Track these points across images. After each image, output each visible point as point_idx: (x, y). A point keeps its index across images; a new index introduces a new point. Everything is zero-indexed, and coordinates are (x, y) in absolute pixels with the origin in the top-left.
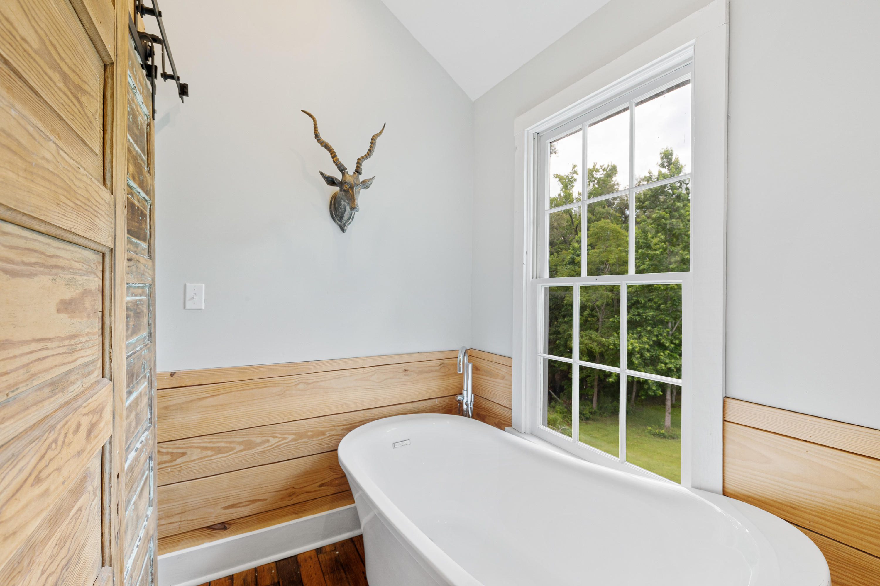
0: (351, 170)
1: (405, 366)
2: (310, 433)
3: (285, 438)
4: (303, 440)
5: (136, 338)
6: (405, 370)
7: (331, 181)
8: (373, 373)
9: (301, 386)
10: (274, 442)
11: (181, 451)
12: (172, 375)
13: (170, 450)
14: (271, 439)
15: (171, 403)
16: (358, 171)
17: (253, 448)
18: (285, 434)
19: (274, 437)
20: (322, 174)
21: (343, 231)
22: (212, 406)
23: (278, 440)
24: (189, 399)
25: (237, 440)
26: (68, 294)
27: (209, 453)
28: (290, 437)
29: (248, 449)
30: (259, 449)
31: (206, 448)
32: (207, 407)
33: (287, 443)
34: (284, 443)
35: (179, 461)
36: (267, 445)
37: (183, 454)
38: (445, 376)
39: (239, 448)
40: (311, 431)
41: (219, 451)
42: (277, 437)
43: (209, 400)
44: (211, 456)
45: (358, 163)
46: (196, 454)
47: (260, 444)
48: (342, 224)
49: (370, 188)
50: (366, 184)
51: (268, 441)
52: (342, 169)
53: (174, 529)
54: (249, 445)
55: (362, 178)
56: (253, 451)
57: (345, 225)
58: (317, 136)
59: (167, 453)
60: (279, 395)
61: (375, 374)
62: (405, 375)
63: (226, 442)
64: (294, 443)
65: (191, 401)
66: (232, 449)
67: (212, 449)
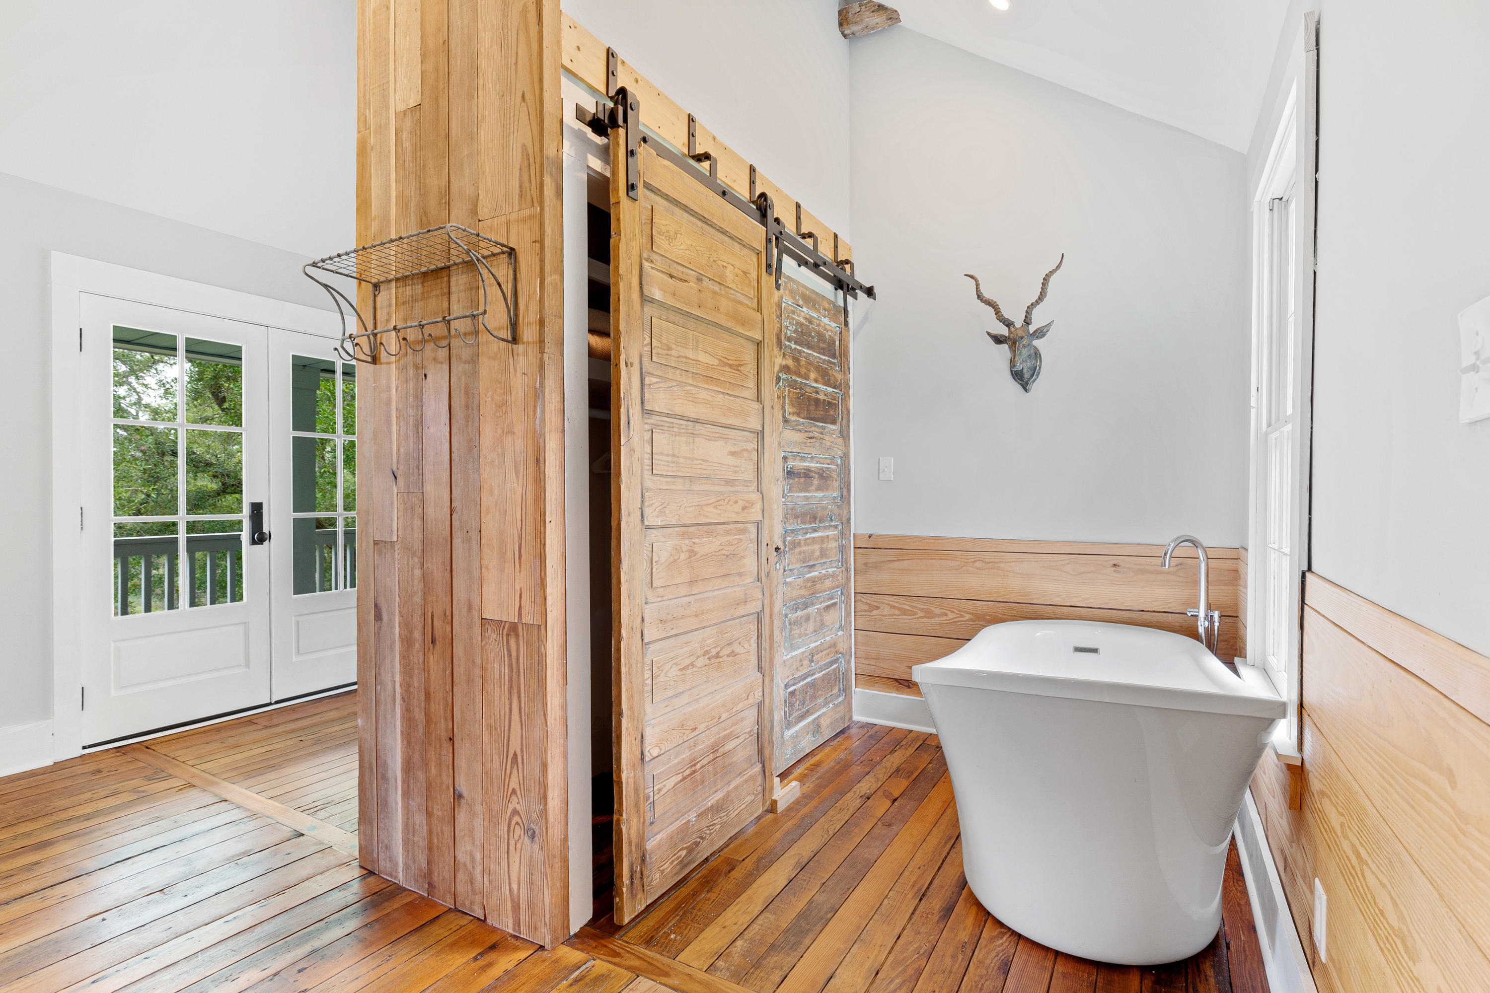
0: (1019, 323)
1: (1115, 560)
2: (988, 617)
3: (962, 616)
4: (980, 623)
5: (822, 494)
6: (1115, 565)
7: (998, 340)
8: (1067, 562)
9: (978, 564)
10: (952, 617)
11: (876, 604)
12: (870, 536)
13: (868, 601)
14: (949, 613)
15: (870, 561)
16: (1027, 322)
17: (933, 618)
18: (963, 612)
19: (952, 612)
20: (989, 334)
21: (1026, 390)
22: (898, 569)
23: (955, 616)
24: (882, 560)
25: (919, 606)
26: (733, 450)
27: (897, 612)
28: (968, 617)
29: (928, 618)
30: (937, 620)
31: (894, 607)
32: (895, 569)
33: (965, 621)
34: (961, 621)
35: (874, 612)
36: (945, 618)
37: (878, 608)
38: (1187, 582)
39: (920, 614)
40: (989, 615)
41: (905, 612)
42: (954, 612)
43: (897, 563)
44: (898, 615)
45: (1027, 312)
46: (886, 610)
47: (939, 616)
48: (1024, 383)
49: (1046, 337)
50: (1040, 333)
51: (946, 615)
52: (1009, 324)
53: (870, 670)
54: (929, 614)
55: (1032, 329)
56: (933, 621)
57: (1027, 384)
58: (980, 297)
59: (867, 604)
60: (957, 569)
61: (1068, 564)
62: (1115, 571)
63: (910, 606)
64: (971, 623)
65: (883, 562)
66: (915, 614)
67: (899, 609)
